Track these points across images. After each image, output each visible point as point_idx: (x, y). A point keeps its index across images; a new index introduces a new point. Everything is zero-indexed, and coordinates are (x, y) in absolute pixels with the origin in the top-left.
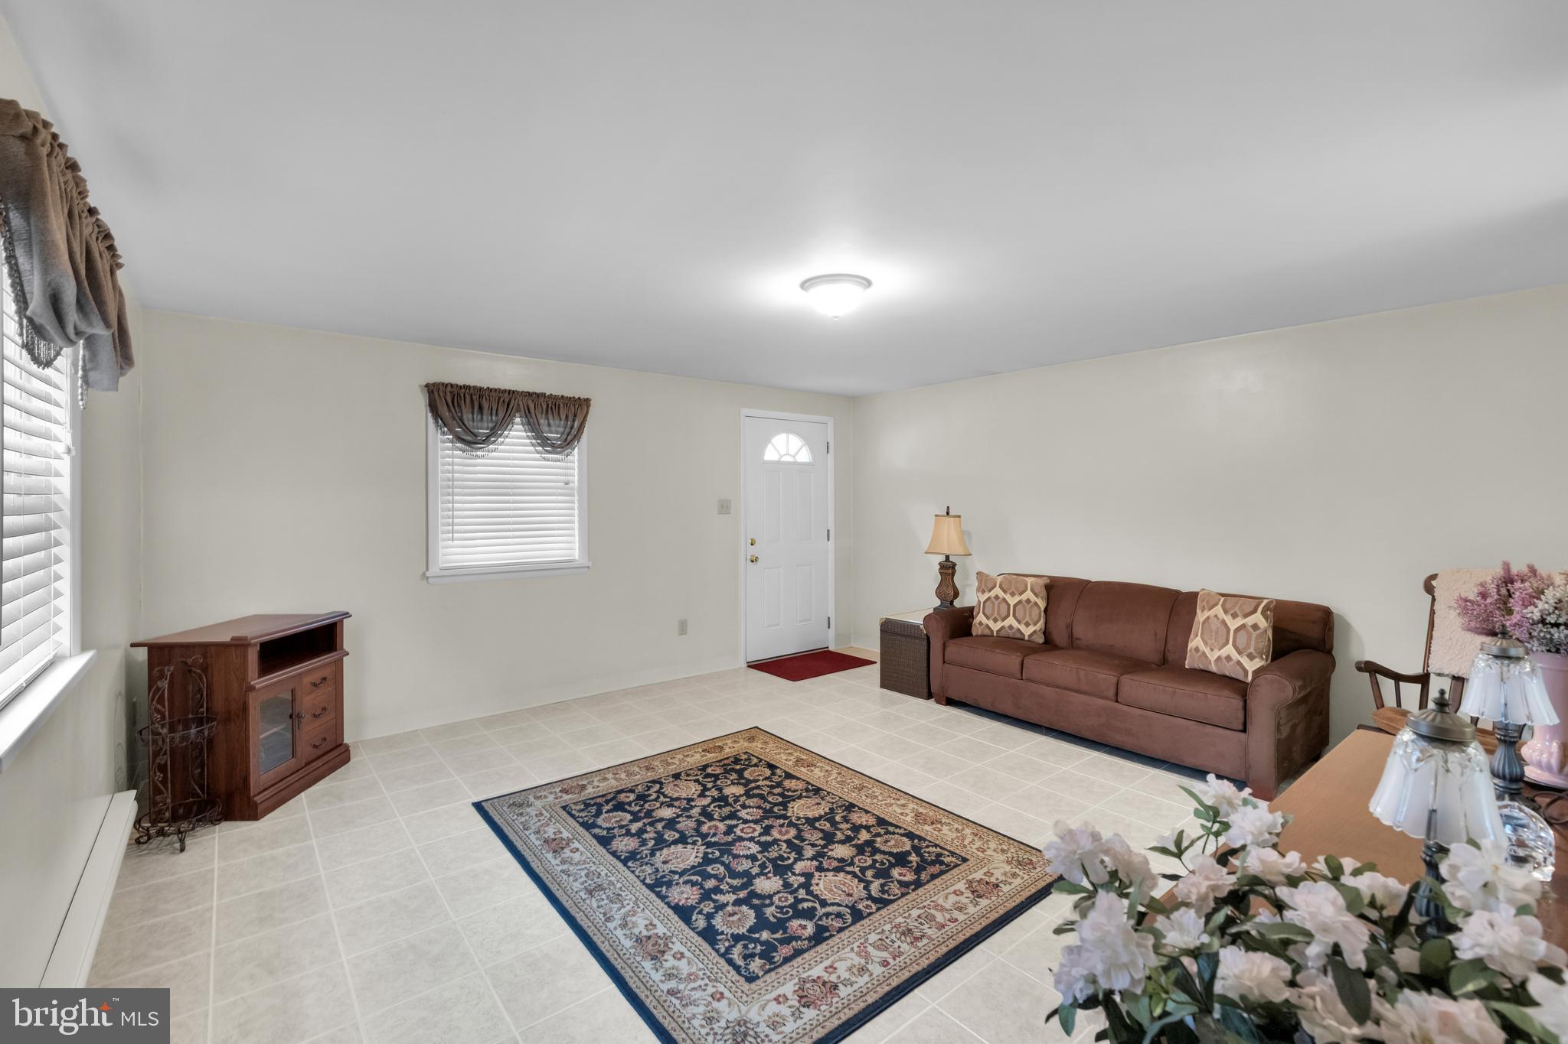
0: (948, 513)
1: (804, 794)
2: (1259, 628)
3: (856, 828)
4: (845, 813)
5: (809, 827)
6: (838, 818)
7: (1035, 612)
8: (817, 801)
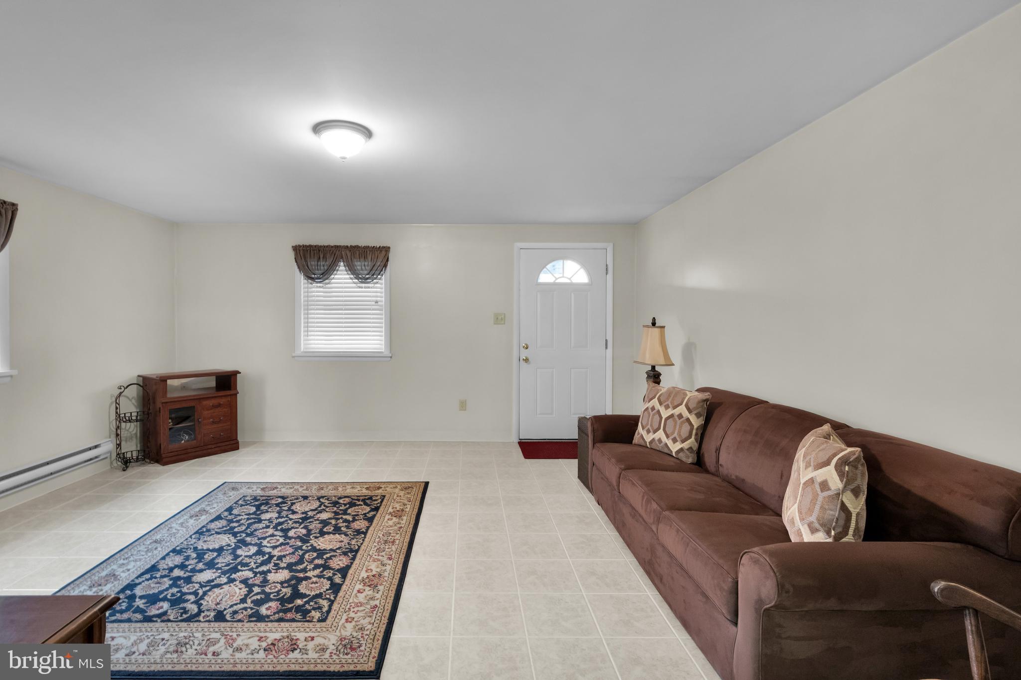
0: (654, 324)
2: (829, 489)
7: (686, 428)
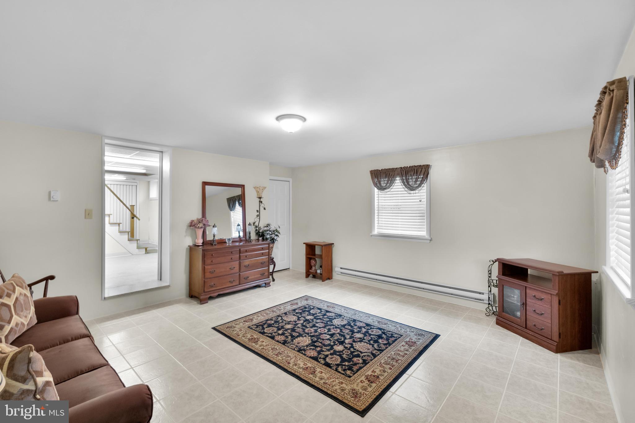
1: (306, 348)
3: (283, 334)
4: (287, 339)
5: (301, 333)
6: (290, 337)
8: (299, 345)
